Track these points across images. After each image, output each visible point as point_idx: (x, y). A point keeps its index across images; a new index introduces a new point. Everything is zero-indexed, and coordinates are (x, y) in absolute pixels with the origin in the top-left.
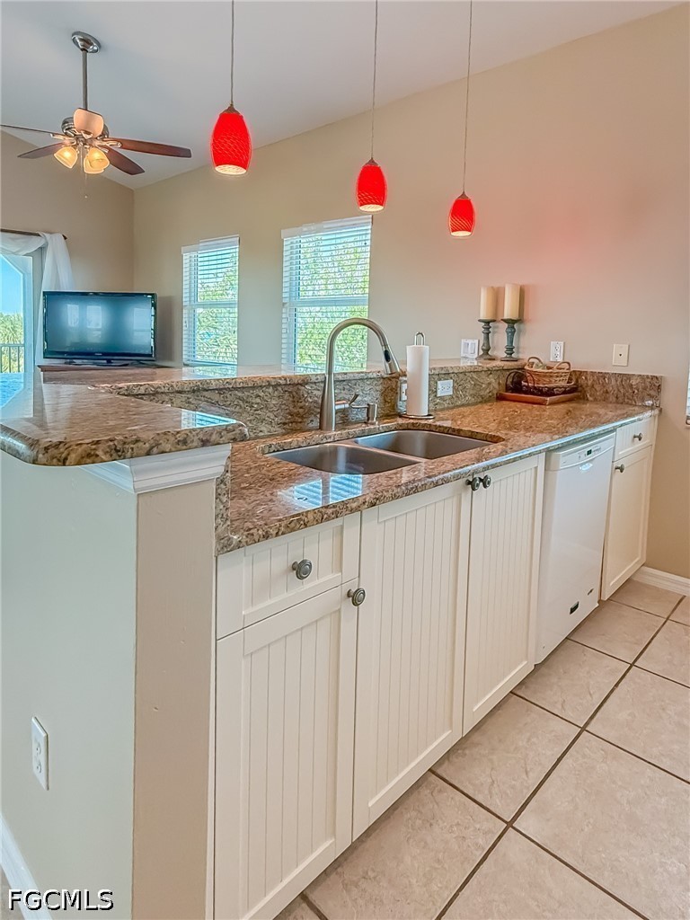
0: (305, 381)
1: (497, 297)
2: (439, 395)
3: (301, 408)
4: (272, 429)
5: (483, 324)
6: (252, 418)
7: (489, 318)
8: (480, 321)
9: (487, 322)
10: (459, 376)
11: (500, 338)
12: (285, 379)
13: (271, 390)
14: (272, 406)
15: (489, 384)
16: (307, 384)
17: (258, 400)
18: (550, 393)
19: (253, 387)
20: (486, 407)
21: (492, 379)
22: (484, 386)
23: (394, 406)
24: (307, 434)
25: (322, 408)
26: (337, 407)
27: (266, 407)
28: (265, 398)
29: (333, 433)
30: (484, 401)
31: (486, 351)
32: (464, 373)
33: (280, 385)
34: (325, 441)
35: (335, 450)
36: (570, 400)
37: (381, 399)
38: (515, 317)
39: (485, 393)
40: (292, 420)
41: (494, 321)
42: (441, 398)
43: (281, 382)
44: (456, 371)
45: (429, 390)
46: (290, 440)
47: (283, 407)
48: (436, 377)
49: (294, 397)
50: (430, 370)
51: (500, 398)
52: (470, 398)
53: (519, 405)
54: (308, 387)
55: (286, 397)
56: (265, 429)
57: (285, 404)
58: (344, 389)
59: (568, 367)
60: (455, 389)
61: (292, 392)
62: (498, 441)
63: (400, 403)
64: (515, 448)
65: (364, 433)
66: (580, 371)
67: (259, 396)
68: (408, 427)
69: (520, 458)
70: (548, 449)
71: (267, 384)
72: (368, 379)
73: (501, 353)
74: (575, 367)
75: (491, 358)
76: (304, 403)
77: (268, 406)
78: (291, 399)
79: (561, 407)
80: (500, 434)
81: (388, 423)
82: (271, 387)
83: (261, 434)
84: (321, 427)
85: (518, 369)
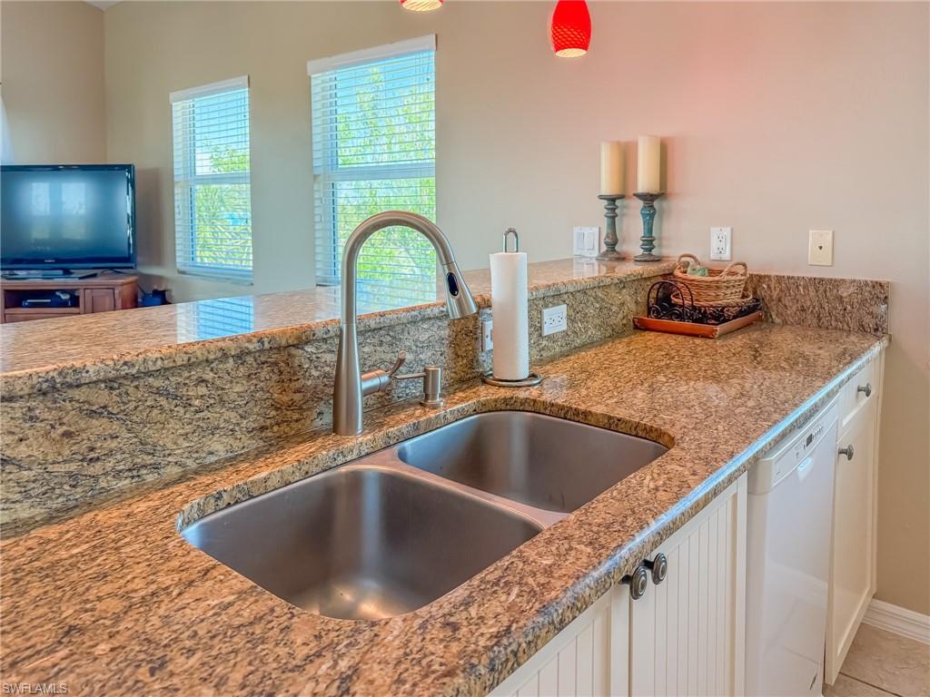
0: (303, 339)
1: (626, 157)
2: (545, 334)
3: (297, 391)
4: (236, 444)
5: (606, 202)
6: (188, 428)
8: (601, 197)
10: (575, 297)
11: (633, 226)
12: (260, 341)
13: (230, 364)
14: (234, 396)
15: (623, 304)
16: (306, 343)
17: (202, 390)
18: (719, 316)
19: (190, 365)
20: (621, 347)
21: (626, 295)
22: (614, 309)
23: (473, 362)
24: (306, 449)
25: (336, 388)
26: (366, 385)
27: (222, 402)
28: (218, 382)
29: (360, 439)
30: (616, 335)
31: (612, 245)
32: (584, 292)
33: (249, 353)
34: (340, 460)
36: (749, 325)
37: (448, 351)
39: (617, 320)
40: (279, 419)
41: (622, 197)
42: (549, 337)
43: (251, 347)
44: (571, 290)
45: (530, 327)
47: (258, 395)
48: (539, 302)
49: (281, 373)
50: (530, 291)
51: (640, 326)
52: (594, 333)
53: (673, 340)
54: (309, 349)
55: (264, 374)
56: (219, 447)
57: (262, 389)
58: (381, 343)
59: (740, 270)
60: (571, 320)
61: (276, 364)
62: (657, 441)
63: (482, 357)
64: (700, 468)
65: (417, 430)
66: (761, 277)
67: (203, 381)
68: (494, 407)
69: (715, 492)
70: (756, 459)
71: (219, 354)
72: (424, 319)
73: (636, 249)
74: (754, 269)
75: (622, 259)
76: (302, 382)
77: (225, 398)
78: (275, 378)
79: (738, 341)
80: (662, 421)
81: (462, 400)
82: (231, 360)
83: (213, 459)
84: (335, 429)
85: (664, 276)
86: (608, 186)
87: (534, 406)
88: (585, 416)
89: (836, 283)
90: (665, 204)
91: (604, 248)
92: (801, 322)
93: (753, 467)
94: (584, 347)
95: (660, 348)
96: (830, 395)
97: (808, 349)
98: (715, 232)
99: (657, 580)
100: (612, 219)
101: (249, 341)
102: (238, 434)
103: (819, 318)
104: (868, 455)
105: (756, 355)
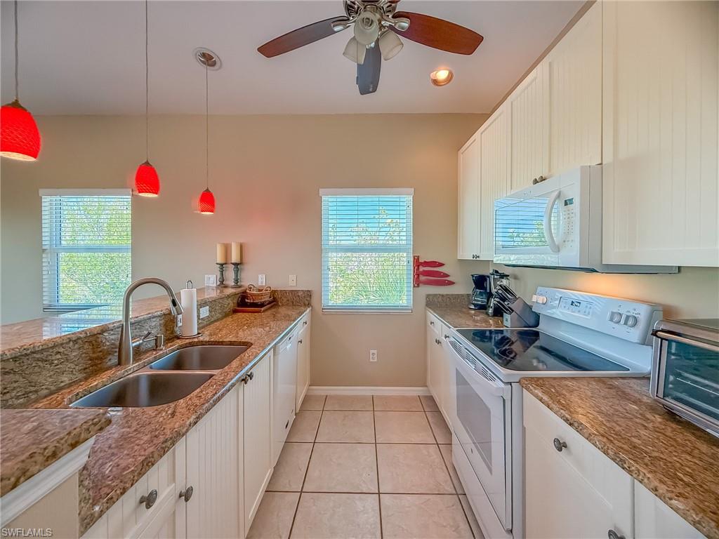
0: (103, 330)
1: (227, 249)
2: (201, 318)
3: (101, 352)
4: (73, 377)
5: (219, 266)
6: (52, 373)
7: (223, 262)
8: (217, 264)
9: (222, 265)
10: (211, 303)
11: (230, 275)
12: (86, 333)
14: (72, 357)
15: (229, 304)
16: (104, 332)
17: (59, 356)
18: (262, 305)
19: (54, 347)
20: (229, 319)
21: (230, 301)
22: (226, 306)
23: (173, 332)
24: (109, 373)
25: (120, 347)
26: (134, 345)
27: (67, 360)
28: (65, 352)
29: (132, 366)
30: (226, 315)
31: (222, 282)
32: (215, 301)
33: (80, 339)
34: (126, 374)
35: (137, 379)
36: (272, 307)
37: (164, 329)
38: (238, 261)
39: (227, 310)
40: (92, 364)
41: (226, 264)
42: (203, 319)
43: (82, 336)
44: (210, 300)
46: (95, 383)
47: (83, 355)
48: (201, 305)
49: (93, 345)
51: (235, 311)
52: (219, 316)
53: (247, 315)
54: (105, 334)
55: (86, 346)
56: (66, 379)
57: (85, 353)
58: (136, 329)
59: (269, 289)
60: (210, 311)
61: (91, 342)
62: (248, 345)
63: (176, 329)
64: (261, 349)
65: (156, 359)
66: (275, 291)
67: (59, 352)
68: (186, 346)
69: (265, 354)
70: (276, 344)
71: (68, 340)
72: (154, 317)
73: (232, 283)
74: (272, 289)
75: (226, 287)
76: (102, 348)
77: (69, 358)
78: (91, 347)
79: (269, 313)
80: (248, 339)
81: (171, 346)
82: (71, 343)
83: (63, 384)
84: (119, 364)
85: (243, 293)
86: (220, 259)
87: (202, 343)
88: (222, 343)
89: (297, 291)
90: (242, 267)
91: (219, 283)
92: (287, 305)
93: (275, 347)
94: (215, 321)
95: (243, 318)
96: (295, 325)
97: (290, 313)
98: (260, 276)
99: (251, 379)
100: (222, 272)
101: (81, 334)
102: (74, 373)
103: (293, 303)
104: (307, 342)
105: (274, 316)
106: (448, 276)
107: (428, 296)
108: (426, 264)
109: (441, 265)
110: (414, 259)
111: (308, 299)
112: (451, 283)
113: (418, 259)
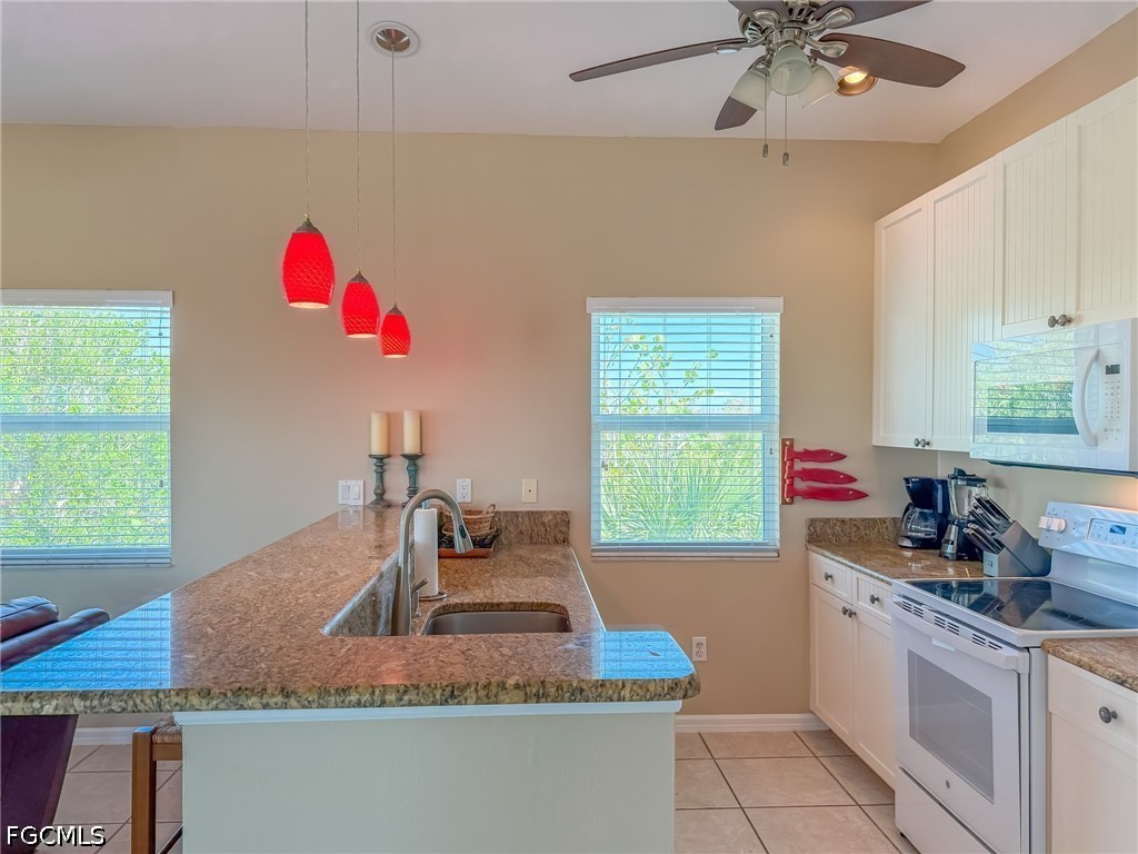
5: (375, 460)
7: (383, 453)
8: (370, 456)
9: (381, 459)
31: (380, 496)
38: (416, 451)
53: (466, 561)
79: (502, 557)
86: (377, 447)
89: (540, 514)
90: (425, 462)
91: (372, 498)
92: (520, 542)
97: (546, 557)
98: (459, 481)
100: (381, 474)
103: (531, 538)
106: (852, 479)
107: (812, 522)
108: (808, 455)
109: (839, 457)
110: (784, 445)
111: (564, 529)
112: (860, 495)
113: (792, 446)
